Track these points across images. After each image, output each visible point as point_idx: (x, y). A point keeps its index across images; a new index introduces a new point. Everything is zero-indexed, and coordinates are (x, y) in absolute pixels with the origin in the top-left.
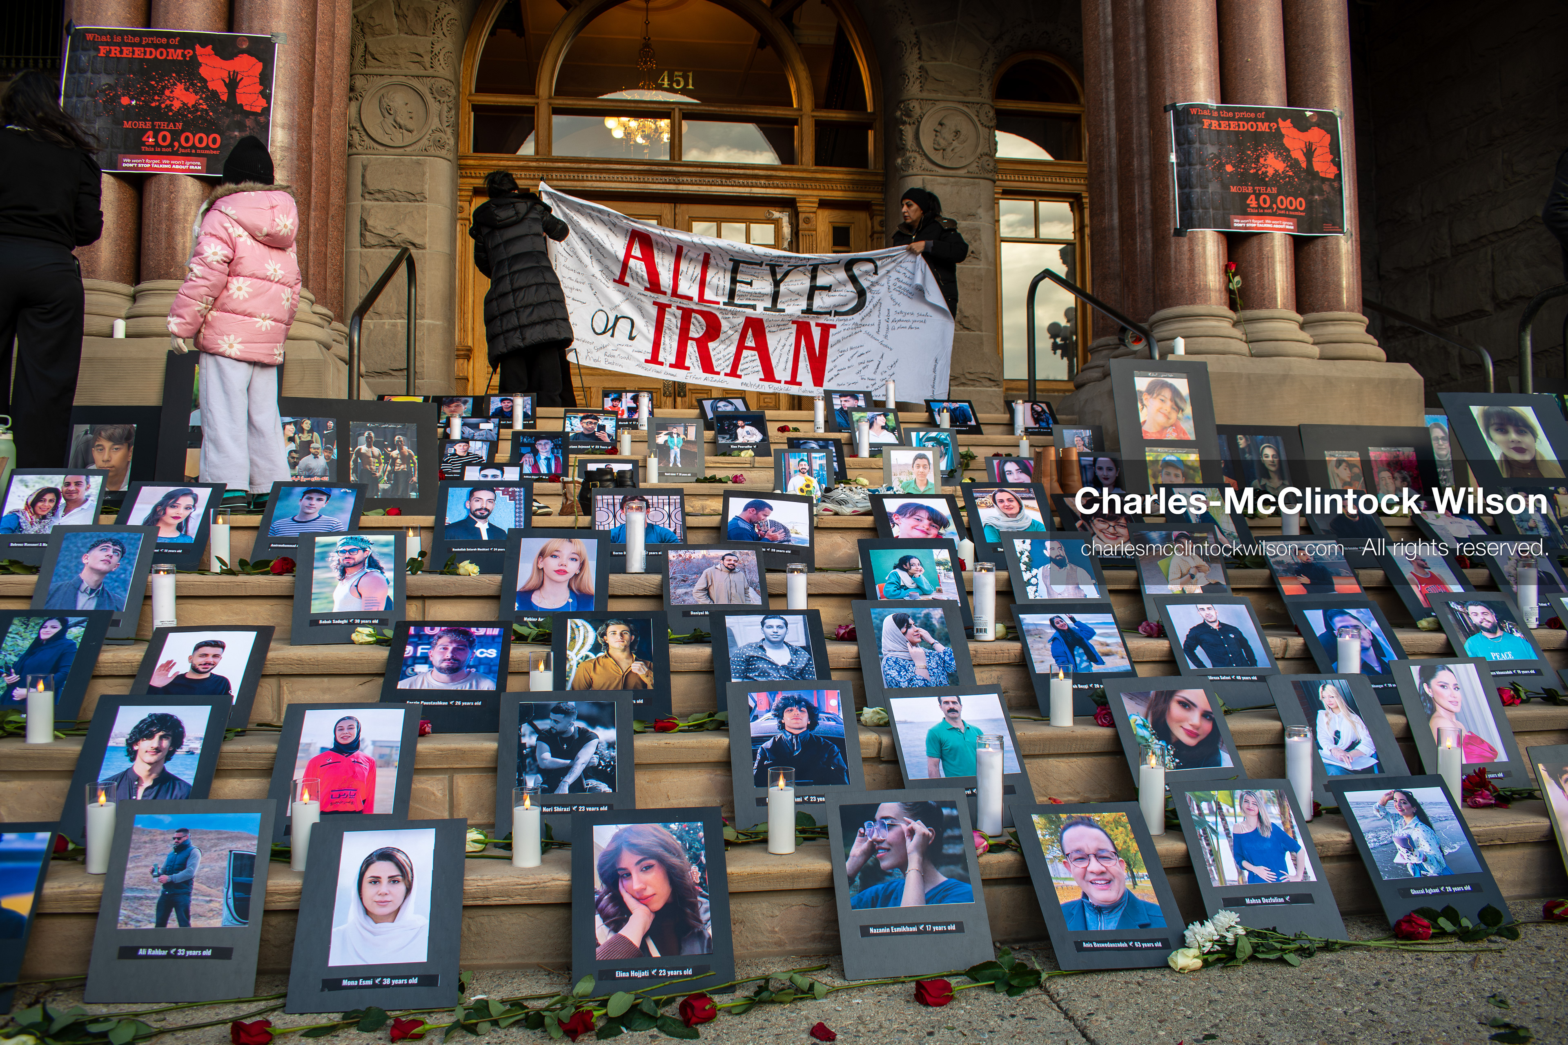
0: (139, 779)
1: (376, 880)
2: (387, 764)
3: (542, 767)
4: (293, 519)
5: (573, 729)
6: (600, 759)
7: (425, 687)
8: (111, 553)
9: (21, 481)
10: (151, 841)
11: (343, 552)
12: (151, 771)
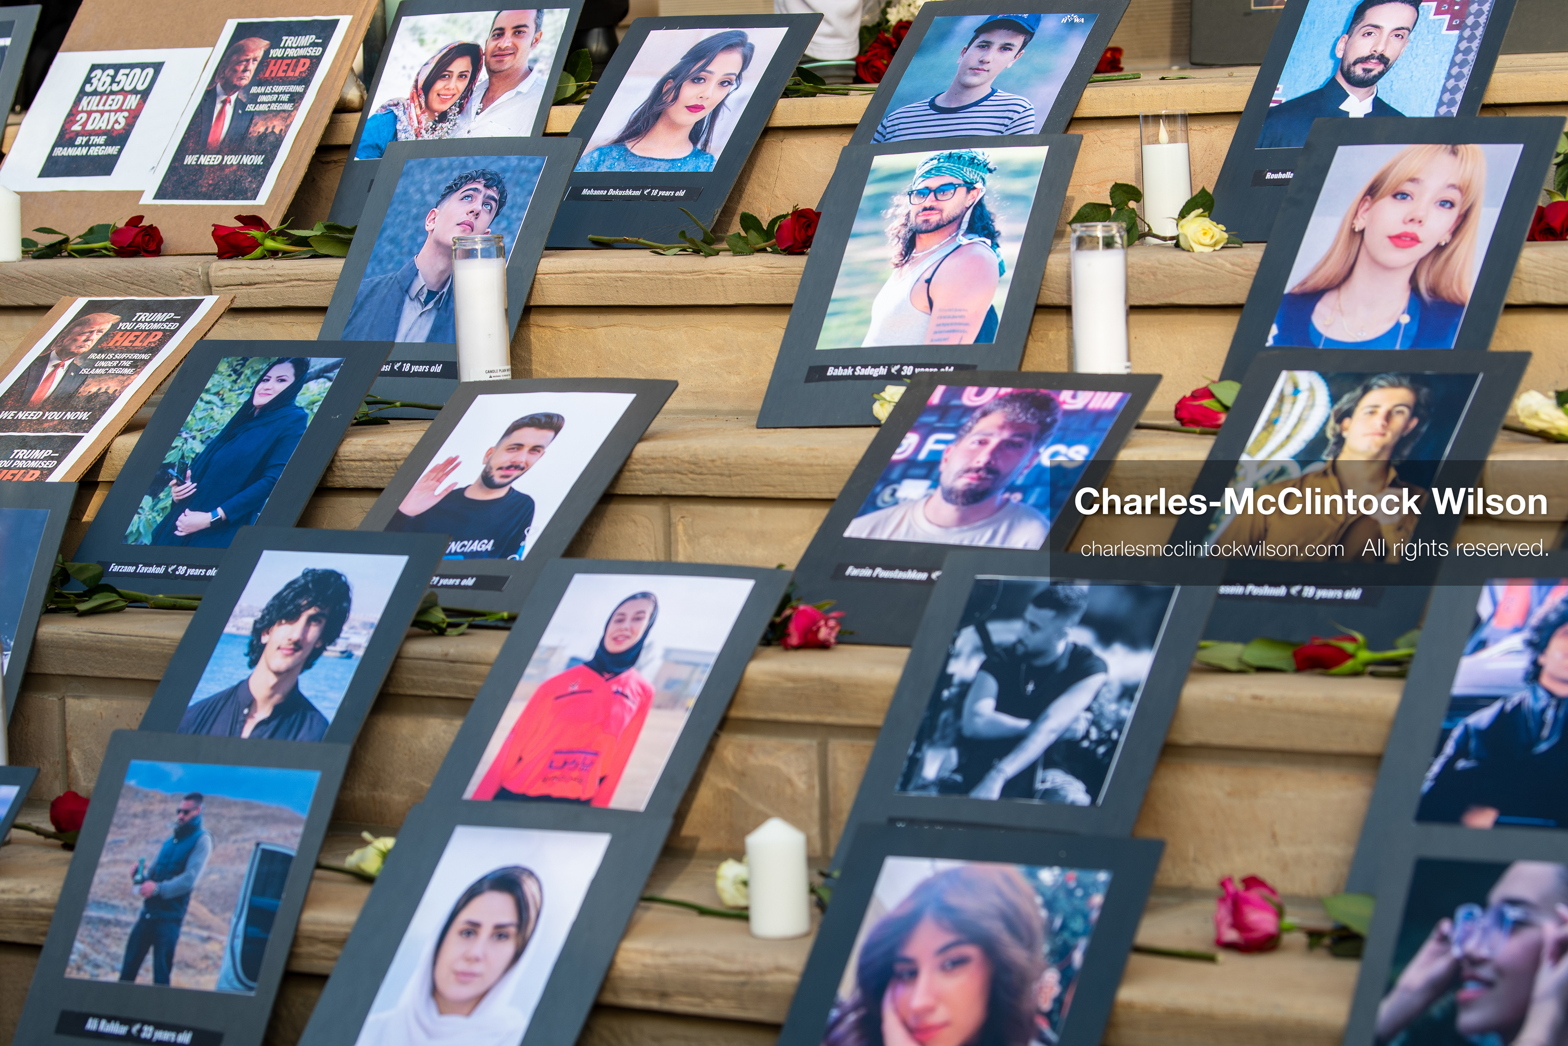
0: (251, 703)
1: (472, 929)
2: (674, 702)
3: (967, 731)
4: (932, 105)
5: (1061, 647)
6: (1095, 723)
7: (900, 536)
8: (477, 205)
9: (414, 29)
10: (145, 814)
11: (923, 193)
12: (275, 688)
